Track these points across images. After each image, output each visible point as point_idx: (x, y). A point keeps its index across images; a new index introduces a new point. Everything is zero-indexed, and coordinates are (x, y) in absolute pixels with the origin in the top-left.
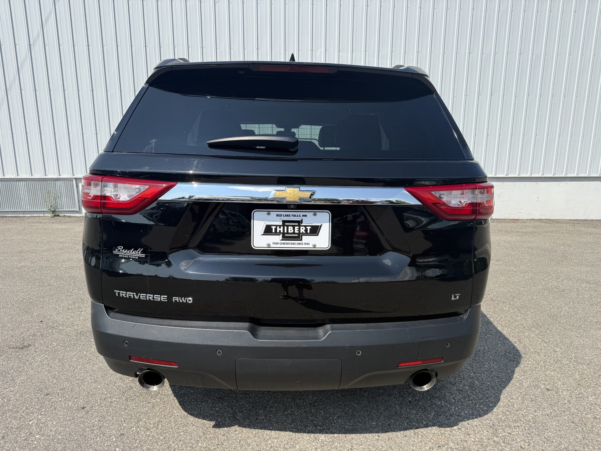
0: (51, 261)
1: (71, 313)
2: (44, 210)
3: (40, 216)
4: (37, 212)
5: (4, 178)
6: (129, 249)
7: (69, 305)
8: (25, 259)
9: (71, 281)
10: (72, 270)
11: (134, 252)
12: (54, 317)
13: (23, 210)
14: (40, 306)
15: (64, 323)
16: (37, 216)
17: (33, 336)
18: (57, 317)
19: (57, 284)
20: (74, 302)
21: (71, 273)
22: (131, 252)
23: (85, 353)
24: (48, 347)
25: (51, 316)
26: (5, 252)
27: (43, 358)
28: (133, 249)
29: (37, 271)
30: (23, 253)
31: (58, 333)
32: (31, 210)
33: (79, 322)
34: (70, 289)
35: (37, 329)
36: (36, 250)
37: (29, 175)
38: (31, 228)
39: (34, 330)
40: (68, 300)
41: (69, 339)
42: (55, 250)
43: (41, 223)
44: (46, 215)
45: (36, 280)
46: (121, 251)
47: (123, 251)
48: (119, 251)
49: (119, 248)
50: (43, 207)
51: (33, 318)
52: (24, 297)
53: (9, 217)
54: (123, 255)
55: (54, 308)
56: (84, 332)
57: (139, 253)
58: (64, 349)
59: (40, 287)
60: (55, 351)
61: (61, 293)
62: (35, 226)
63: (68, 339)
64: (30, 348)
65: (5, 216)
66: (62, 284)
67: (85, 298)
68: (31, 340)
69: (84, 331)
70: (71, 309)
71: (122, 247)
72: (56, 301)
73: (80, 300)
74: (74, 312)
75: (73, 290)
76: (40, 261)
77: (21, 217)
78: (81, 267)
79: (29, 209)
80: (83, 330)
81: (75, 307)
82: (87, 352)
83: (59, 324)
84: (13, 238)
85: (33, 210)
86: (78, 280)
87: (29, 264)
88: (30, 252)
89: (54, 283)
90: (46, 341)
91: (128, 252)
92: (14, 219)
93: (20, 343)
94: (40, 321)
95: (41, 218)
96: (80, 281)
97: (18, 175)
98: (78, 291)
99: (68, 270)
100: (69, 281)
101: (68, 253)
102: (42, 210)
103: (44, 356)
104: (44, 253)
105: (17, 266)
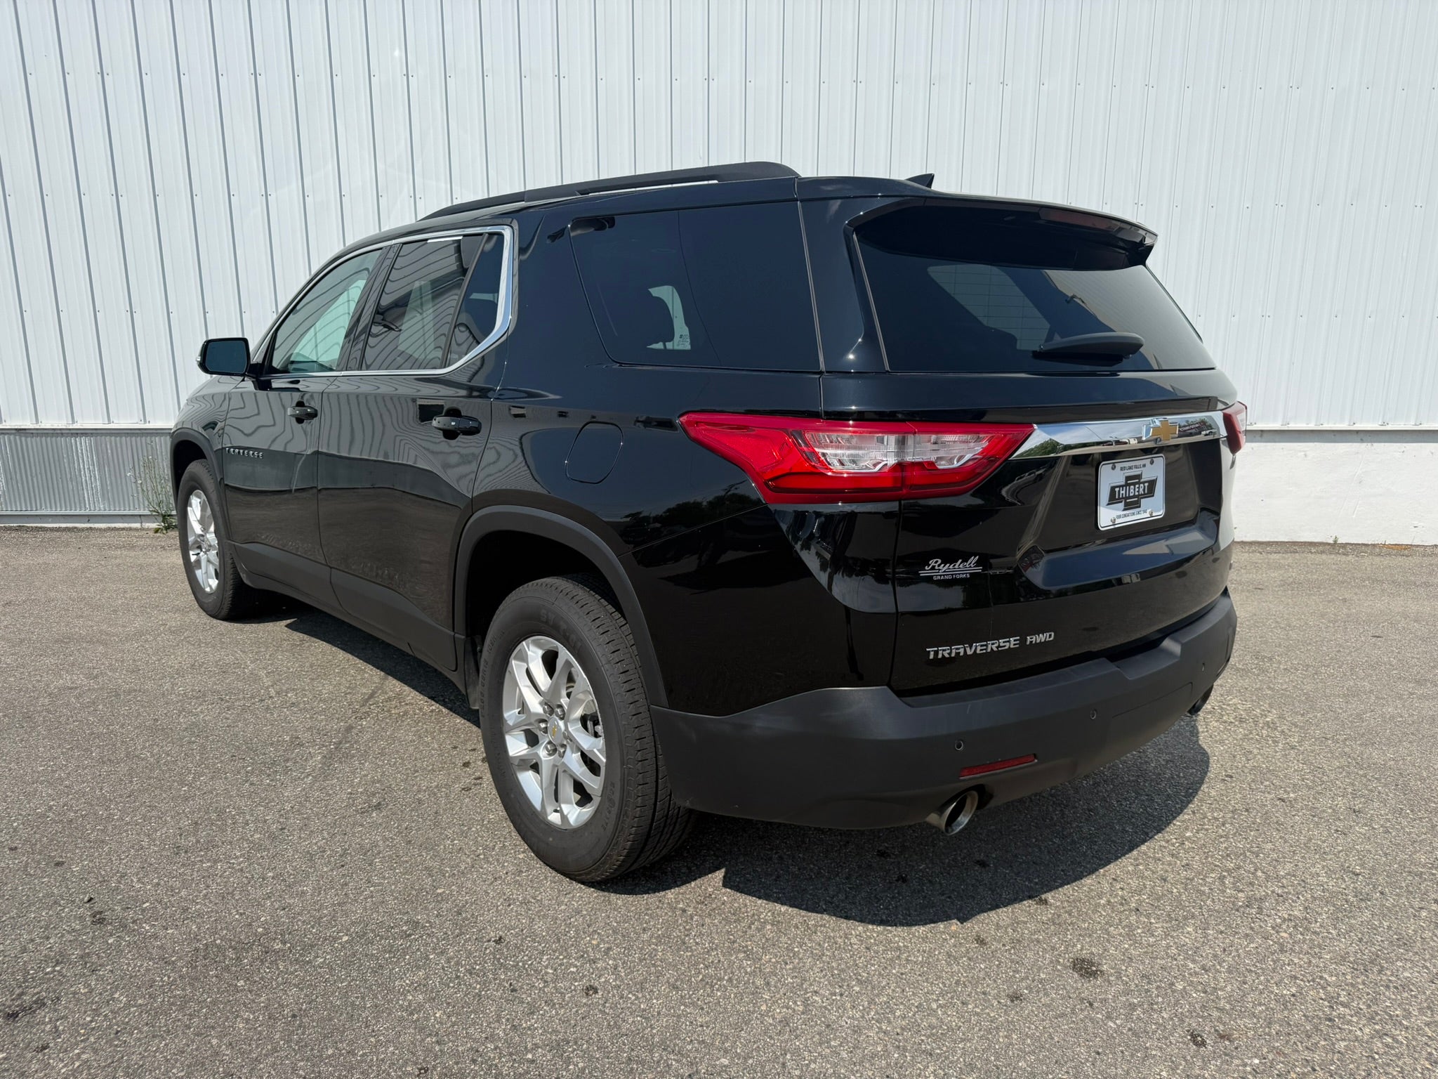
0: (143, 669)
1: (183, 865)
2: (142, 512)
3: (130, 529)
4: (125, 518)
5: (38, 427)
6: (952, 561)
7: (181, 835)
8: (73, 665)
9: (194, 742)
10: (201, 705)
11: (961, 566)
12: (132, 881)
13: (87, 512)
14: (92, 837)
15: (159, 906)
16: (123, 529)
17: (58, 963)
18: (139, 881)
19: (152, 756)
20: (196, 823)
21: (197, 715)
22: (956, 567)
23: (214, 1041)
24: (96, 1012)
25: (121, 877)
26: (22, 641)
27: (77, 1064)
28: (960, 561)
29: (100, 707)
30: (71, 644)
31: (134, 951)
32: (107, 512)
33: (205, 905)
34: (190, 772)
35: (74, 930)
36: (107, 634)
37: (103, 419)
38: (103, 563)
39: (63, 936)
40: (179, 814)
41: (169, 977)
42: (159, 635)
43: (133, 547)
44: (146, 525)
45: (95, 738)
46: (936, 568)
47: (941, 568)
48: (933, 568)
49: (933, 564)
50: (139, 506)
51: (67, 887)
52: (52, 803)
53: (52, 530)
54: (941, 576)
55: (133, 847)
56: (218, 947)
57: (972, 565)
58: (147, 1024)
59: (104, 763)
60: (117, 1032)
61: (161, 788)
62: (116, 558)
63: (166, 978)
64: (40, 1013)
65: (41, 528)
66: (168, 755)
67: (228, 807)
68: (49, 980)
69: (218, 942)
70: (186, 852)
71: (940, 561)
72: (144, 817)
73: (214, 816)
74: (194, 864)
75: (197, 776)
76: (114, 671)
77: (83, 530)
78: (226, 695)
79: (102, 509)
80: (215, 940)
81: (198, 842)
82: (220, 1038)
83: (143, 910)
84: (52, 594)
85: (112, 512)
86: (214, 740)
87: (81, 680)
88: (91, 642)
89: (144, 752)
90: (96, 985)
91: (951, 567)
92: (65, 536)
93: (12, 993)
94: (86, 899)
95: (132, 533)
96: (220, 744)
97: (73, 422)
98: (212, 778)
99: (190, 704)
100: (190, 742)
101: (194, 645)
102: (136, 512)
103: (79, 1055)
104: (127, 646)
105: (48, 685)
